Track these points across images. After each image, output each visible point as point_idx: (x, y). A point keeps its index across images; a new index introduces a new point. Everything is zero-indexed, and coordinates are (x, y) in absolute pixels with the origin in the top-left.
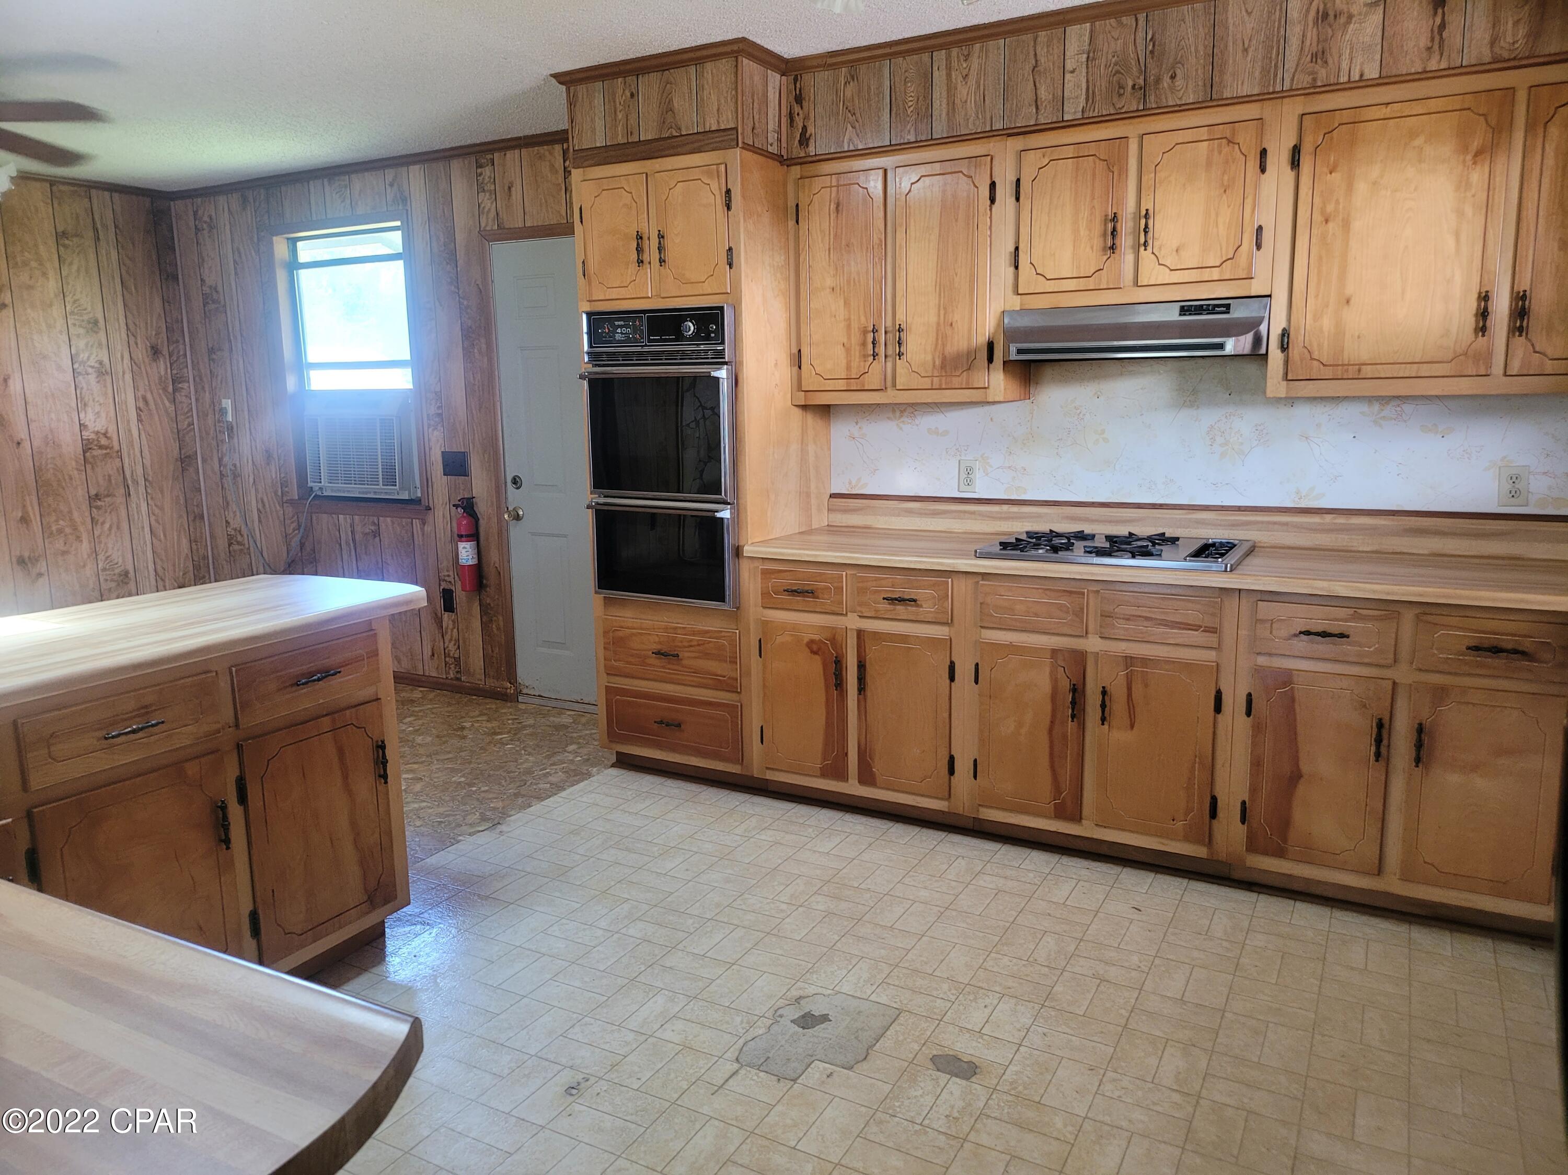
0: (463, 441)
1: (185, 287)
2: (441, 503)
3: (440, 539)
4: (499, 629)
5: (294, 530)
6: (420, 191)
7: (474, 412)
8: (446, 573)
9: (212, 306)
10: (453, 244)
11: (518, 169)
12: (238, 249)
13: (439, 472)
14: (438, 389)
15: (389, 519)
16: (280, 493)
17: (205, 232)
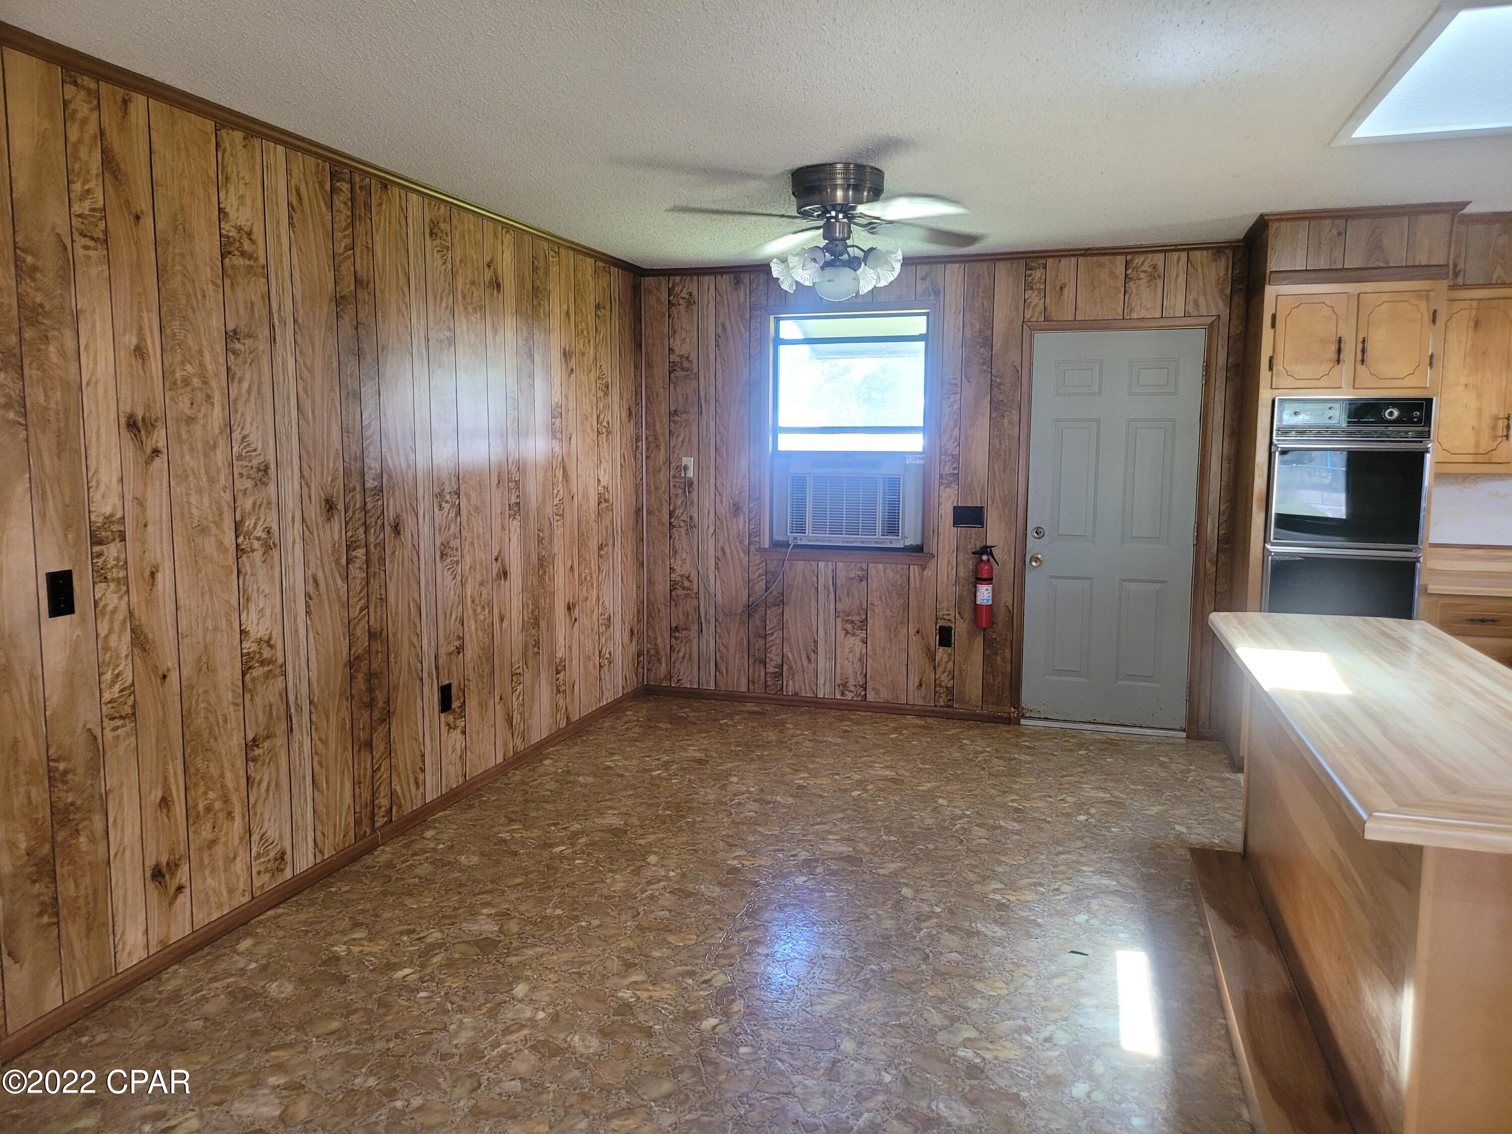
0: (981, 498)
1: (647, 354)
2: (947, 550)
3: (942, 583)
4: (1004, 660)
5: (759, 576)
6: (957, 284)
7: (997, 474)
8: (946, 613)
9: (679, 373)
10: (990, 331)
11: (1073, 274)
12: (723, 325)
13: (948, 524)
14: (956, 452)
15: (881, 566)
16: (746, 542)
17: (682, 308)
